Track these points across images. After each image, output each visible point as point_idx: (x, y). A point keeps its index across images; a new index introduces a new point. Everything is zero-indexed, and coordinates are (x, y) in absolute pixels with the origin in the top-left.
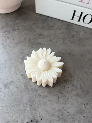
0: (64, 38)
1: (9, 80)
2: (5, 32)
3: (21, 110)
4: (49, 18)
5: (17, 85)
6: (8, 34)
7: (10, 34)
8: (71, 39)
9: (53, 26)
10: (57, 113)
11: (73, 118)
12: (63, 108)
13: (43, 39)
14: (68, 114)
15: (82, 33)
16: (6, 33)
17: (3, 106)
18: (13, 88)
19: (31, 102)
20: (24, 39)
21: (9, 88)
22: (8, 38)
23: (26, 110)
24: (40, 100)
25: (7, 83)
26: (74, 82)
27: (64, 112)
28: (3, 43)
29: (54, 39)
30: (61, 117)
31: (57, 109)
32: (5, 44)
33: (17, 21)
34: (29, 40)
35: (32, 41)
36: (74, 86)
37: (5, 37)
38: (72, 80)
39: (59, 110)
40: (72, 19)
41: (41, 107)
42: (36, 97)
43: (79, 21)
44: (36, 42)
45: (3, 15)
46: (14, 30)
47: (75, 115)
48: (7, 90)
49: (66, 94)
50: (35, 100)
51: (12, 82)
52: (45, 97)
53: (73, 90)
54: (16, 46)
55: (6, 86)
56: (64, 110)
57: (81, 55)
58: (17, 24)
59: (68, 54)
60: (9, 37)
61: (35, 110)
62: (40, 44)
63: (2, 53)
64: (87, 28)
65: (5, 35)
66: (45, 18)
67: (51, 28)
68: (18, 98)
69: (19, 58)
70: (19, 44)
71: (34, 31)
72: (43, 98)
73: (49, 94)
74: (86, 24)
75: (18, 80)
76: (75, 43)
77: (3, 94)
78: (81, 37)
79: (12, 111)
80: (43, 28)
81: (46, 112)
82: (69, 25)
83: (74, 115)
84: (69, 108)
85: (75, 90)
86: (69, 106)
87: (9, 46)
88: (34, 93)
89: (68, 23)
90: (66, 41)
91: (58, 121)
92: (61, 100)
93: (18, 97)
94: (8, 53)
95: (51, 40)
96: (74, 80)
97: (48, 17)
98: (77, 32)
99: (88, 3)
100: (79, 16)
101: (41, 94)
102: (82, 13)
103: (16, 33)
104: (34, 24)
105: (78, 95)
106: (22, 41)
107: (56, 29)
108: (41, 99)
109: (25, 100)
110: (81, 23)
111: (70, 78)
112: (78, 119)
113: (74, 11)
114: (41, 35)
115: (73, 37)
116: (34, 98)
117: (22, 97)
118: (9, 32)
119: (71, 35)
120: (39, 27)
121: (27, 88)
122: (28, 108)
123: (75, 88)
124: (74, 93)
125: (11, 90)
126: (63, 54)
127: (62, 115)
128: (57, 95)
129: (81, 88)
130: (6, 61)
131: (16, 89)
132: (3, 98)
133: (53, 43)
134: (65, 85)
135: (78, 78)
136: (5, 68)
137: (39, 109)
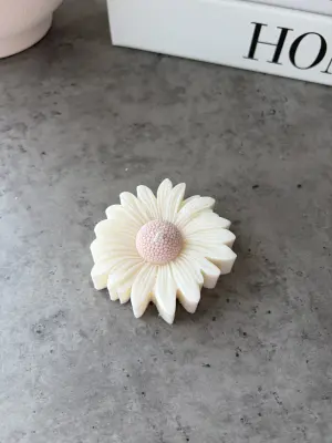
0: (229, 131)
1: (48, 312)
2: (9, 128)
3: (108, 413)
4: (164, 60)
5: (79, 324)
6: (19, 135)
7: (28, 133)
8: (255, 131)
9: (183, 90)
10: (239, 410)
11: (300, 421)
12: (260, 389)
13: (153, 139)
14: (279, 407)
15: (291, 105)
16: (12, 132)
17: (39, 410)
18: (66, 336)
19: (141, 379)
20: (84, 150)
21: (53, 339)
22: (23, 151)
23: (125, 412)
24: (171, 372)
25: (44, 321)
26: (285, 288)
27: (265, 401)
28: (7, 172)
29: (194, 138)
30: (256, 421)
31: (238, 394)
32: (12, 175)
33: (46, 84)
34: (102, 149)
35: (113, 151)
36: (288, 303)
37: (10, 147)
38: (277, 283)
39: (248, 399)
40: (251, 55)
41: (179, 395)
42: (155, 359)
43: (275, 60)
44: (127, 157)
46: (40, 118)
47: (306, 408)
48: (46, 348)
49: (261, 336)
50: (154, 372)
51: (61, 314)
52: (189, 354)
53: (285, 319)
54: (55, 177)
55: (39, 332)
56: (265, 397)
57: (299, 186)
58: (49, 94)
59: (250, 188)
60: (25, 147)
61: (159, 410)
62: (145, 160)
63: (9, 212)
64: (307, 83)
65: (9, 141)
66: (148, 61)
67: (174, 96)
68: (92, 371)
69: (72, 222)
70: (64, 170)
71: (116, 115)
72: (182, 363)
73: (203, 343)
74: (301, 69)
75: (83, 307)
76: (269, 144)
77: (33, 364)
78: (289, 120)
79: (76, 421)
80: (146, 98)
81: (199, 413)
82: (239, 80)
83: (301, 408)
84: (282, 386)
85: (291, 316)
86: (280, 378)
87: (30, 182)
88: (147, 348)
90: (237, 141)
91: (247, 437)
92: (250, 359)
93: (90, 367)
94: (29, 208)
95: (182, 143)
96: (285, 279)
97: (160, 55)
98: (274, 102)
100: (276, 41)
101: (172, 346)
102: (284, 32)
103: (48, 127)
104: (110, 87)
105: (305, 336)
106: (76, 157)
107: (196, 100)
108: (176, 365)
109: (118, 376)
110: (284, 68)
111: (269, 274)
112: (319, 420)
113: (254, 26)
114: (143, 126)
115: (260, 121)
116: (152, 365)
117: (107, 369)
118: (24, 127)
119: (251, 116)
120: (129, 99)
121: (120, 331)
122: (135, 406)
123: (291, 312)
124: (292, 327)
125: (62, 345)
126: (234, 189)
127: (260, 415)
128: (231, 343)
129: (315, 306)
130: (25, 239)
131: (81, 339)
132: (37, 380)
133: (190, 152)
134: (256, 302)
135: (300, 274)
136: (26, 264)
137: (171, 402)
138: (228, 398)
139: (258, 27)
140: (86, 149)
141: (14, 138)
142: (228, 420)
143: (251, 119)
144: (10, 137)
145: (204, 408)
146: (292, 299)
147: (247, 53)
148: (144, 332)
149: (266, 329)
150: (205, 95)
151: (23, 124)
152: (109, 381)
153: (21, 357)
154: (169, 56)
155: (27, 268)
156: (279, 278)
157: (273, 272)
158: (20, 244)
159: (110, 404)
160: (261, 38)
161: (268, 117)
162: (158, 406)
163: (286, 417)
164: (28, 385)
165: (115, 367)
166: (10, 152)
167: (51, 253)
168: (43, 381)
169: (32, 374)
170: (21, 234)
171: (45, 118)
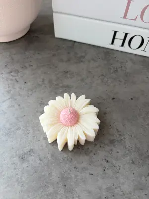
0: (103, 75)
1: (26, 150)
2: (12, 72)
3: (50, 194)
4: (76, 44)
5: (39, 156)
6: (16, 75)
7: (19, 74)
8: (114, 75)
9: (84, 57)
10: (105, 194)
12: (114, 185)
13: (71, 78)
14: (121, 193)
15: (129, 64)
16: (13, 74)
17: (22, 191)
18: (33, 160)
21: (29, 161)
22: (17, 81)
23: (57, 193)
24: (77, 176)
25: (24, 154)
26: (125, 142)
27: (116, 190)
28: (10, 90)
29: (88, 77)
31: (104, 187)
33: (27, 53)
34: (50, 81)
35: (55, 83)
36: (126, 148)
37: (12, 80)
38: (121, 140)
39: (108, 189)
40: (112, 43)
41: (80, 186)
42: (70, 171)
43: (122, 45)
44: (60, 85)
46: (24, 67)
48: (25, 165)
49: (114, 162)
50: (70, 176)
51: (31, 151)
52: (84, 169)
53: (125, 155)
54: (30, 93)
55: (22, 158)
56: (116, 188)
57: (132, 99)
59: (111, 99)
60: (18, 80)
61: (71, 193)
62: (67, 86)
63: (11, 107)
64: (136, 55)
65: (11, 77)
67: (80, 59)
68: (44, 175)
69: (37, 112)
70: (34, 90)
71: (56, 67)
72: (81, 173)
73: (90, 164)
74: (133, 49)
75: (41, 148)
76: (119, 81)
77: (19, 172)
78: (128, 71)
79: (37, 196)
80: (69, 60)
81: (88, 194)
83: (131, 193)
85: (127, 154)
87: (20, 95)
88: (67, 166)
89: (105, 50)
90: (106, 79)
92: (109, 172)
93: (43, 174)
94: (19, 106)
95: (83, 80)
96: (125, 138)
97: (75, 42)
98: (122, 63)
100: (123, 38)
101: (77, 165)
102: (126, 35)
103: (28, 72)
104: (54, 55)
105: (133, 163)
106: (39, 85)
107: (89, 61)
108: (79, 174)
109: (55, 177)
110: (126, 49)
111: (118, 136)
114: (67, 72)
115: (116, 71)
116: (69, 174)
117: (50, 174)
118: (17, 71)
119: (112, 68)
120: (62, 60)
121: (56, 159)
122: (61, 191)
123: (127, 152)
124: (127, 158)
125: (32, 165)
126: (104, 100)
127: (113, 196)
128: (101, 165)
129: (137, 150)
130: (17, 118)
131: (39, 161)
132: (21, 179)
133: (86, 84)
134: (113, 148)
136: (17, 129)
137: (77, 189)
138: (100, 188)
139: (115, 33)
140: (43, 81)
141: (13, 76)
142: (100, 198)
143: (112, 71)
145: (90, 192)
146: (127, 146)
148: (66, 159)
149: (117, 159)
150: (93, 60)
152: (50, 180)
153: (15, 169)
154: (79, 42)
155: (18, 131)
156: (122, 137)
157: (120, 135)
158: (15, 121)
159: (51, 189)
160: (116, 37)
161: (119, 70)
162: (70, 191)
163: (124, 197)
164: (17, 180)
165: (54, 174)
166: (12, 82)
167: (28, 125)
168: (24, 179)
169: (19, 176)
170: (16, 116)
171: (26, 67)
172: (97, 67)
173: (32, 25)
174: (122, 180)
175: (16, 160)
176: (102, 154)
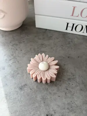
0: (62, 45)
1: (23, 84)
3: (37, 107)
4: (47, 30)
5: (30, 87)
6: (16, 46)
7: (18, 46)
8: (68, 45)
9: (52, 37)
10: (67, 106)
11: (81, 109)
12: (71, 102)
13: (45, 47)
14: (76, 106)
15: (76, 40)
16: (14, 46)
17: (21, 106)
18: (27, 90)
19: (44, 99)
20: (30, 49)
21: (24, 90)
22: (17, 50)
23: (41, 106)
24: (51, 97)
25: (22, 86)
26: (76, 79)
27: (73, 104)
29: (54, 47)
30: (71, 109)
31: (66, 103)
32: (14, 55)
33: (21, 36)
34: (34, 49)
35: (37, 50)
36: (77, 82)
37: (14, 49)
38: (74, 78)
39: (69, 104)
40: (67, 29)
42: (47, 95)
43: (72, 30)
44: (40, 51)
45: (9, 32)
46: (20, 43)
48: (22, 92)
49: (71, 90)
50: (47, 97)
51: (26, 85)
52: (55, 94)
53: (76, 86)
54: (24, 55)
55: (21, 89)
56: (73, 103)
57: (78, 57)
58: (22, 38)
59: (67, 57)
63: (14, 63)
64: (79, 35)
65: (14, 48)
66: (44, 31)
67: (50, 38)
68: (33, 97)
70: (26, 54)
71: (37, 42)
72: (53, 96)
73: (58, 91)
74: (78, 32)
75: (30, 83)
76: (71, 48)
77: (19, 96)
78: (76, 43)
79: (29, 108)
80: (44, 39)
82: (64, 34)
83: (81, 106)
84: (76, 101)
85: (78, 85)
87: (18, 56)
88: (45, 92)
89: (63, 33)
90: (64, 47)
91: (69, 112)
93: (32, 96)
94: (18, 62)
95: (52, 48)
96: (76, 77)
97: (47, 29)
98: (72, 39)
99: (78, 16)
100: (72, 26)
101: (51, 92)
102: (74, 24)
103: (22, 45)
104: (36, 36)
105: (81, 90)
106: (28, 51)
107: (55, 39)
109: (39, 98)
110: (74, 32)
111: (72, 76)
112: (85, 109)
114: (43, 44)
115: (69, 43)
117: (36, 97)
120: (40, 39)
122: (43, 105)
123: (78, 84)
124: (78, 88)
125: (26, 92)
126: (64, 58)
127: (71, 107)
128: (64, 91)
129: (83, 83)
130: (17, 68)
131: (30, 90)
132: (21, 99)
133: (54, 50)
134: (70, 82)
135: (79, 76)
136: (18, 74)
137: (51, 104)
138: (64, 104)
139: (68, 24)
140: (31, 49)
142: (64, 109)
143: (67, 43)
144: (14, 47)
145: (59, 106)
147: (66, 29)
148: (44, 89)
149: (72, 88)
150: (57, 38)
151: (16, 44)
152: (37, 99)
153: (17, 94)
154: (48, 30)
156: (74, 77)
158: (16, 69)
159: (37, 105)
160: (68, 26)
161: (71, 42)
162: (48, 105)
163: (78, 108)
164: (18, 100)
165: (38, 96)
166: (14, 50)
167: (23, 72)
168: (22, 99)
169: (19, 98)
170: (17, 67)
171: (21, 43)
172: (59, 42)
173: (23, 22)
174: (76, 99)
175: (18, 90)
176: (64, 86)
